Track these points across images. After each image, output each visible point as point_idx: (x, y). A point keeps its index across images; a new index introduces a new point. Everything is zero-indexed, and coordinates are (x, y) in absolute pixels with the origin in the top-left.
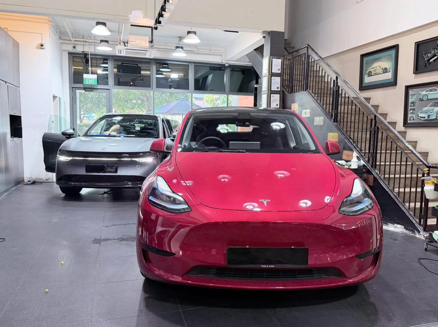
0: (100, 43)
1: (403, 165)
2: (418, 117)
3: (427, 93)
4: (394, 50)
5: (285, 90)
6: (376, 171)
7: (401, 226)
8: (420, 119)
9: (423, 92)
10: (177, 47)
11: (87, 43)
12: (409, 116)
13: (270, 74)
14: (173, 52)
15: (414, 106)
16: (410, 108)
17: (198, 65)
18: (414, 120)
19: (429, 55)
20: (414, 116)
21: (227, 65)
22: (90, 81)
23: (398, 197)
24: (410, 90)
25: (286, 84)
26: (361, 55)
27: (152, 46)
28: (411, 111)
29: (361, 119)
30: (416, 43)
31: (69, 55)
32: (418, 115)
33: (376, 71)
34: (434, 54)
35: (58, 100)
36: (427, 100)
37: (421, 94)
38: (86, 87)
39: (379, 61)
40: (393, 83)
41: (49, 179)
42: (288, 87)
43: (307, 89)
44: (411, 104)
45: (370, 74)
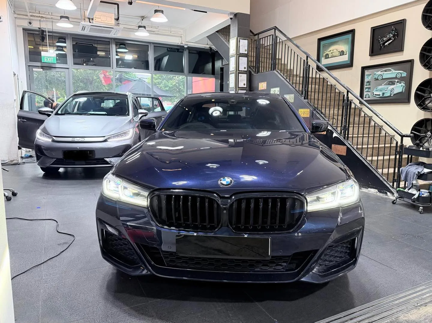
0: (60, 19)
1: (366, 137)
2: (373, 94)
3: (382, 73)
4: (351, 35)
5: (251, 71)
6: (349, 142)
7: (375, 190)
8: (375, 97)
9: (378, 73)
10: (140, 27)
11: (44, 19)
12: (365, 94)
13: (237, 55)
14: (136, 32)
15: (369, 85)
16: (365, 87)
17: (157, 46)
18: (369, 97)
19: (385, 39)
20: (369, 94)
21: (186, 46)
22: (49, 59)
23: (371, 164)
24: (366, 71)
25: (252, 65)
26: (318, 39)
27: (118, 24)
28: (367, 90)
29: (324, 97)
30: (372, 28)
31: (23, 31)
32: (373, 93)
33: (333, 53)
34: (389, 38)
35: (17, 78)
36: (381, 80)
37: (377, 74)
38: (44, 65)
39: (336, 44)
40: (350, 65)
41: (14, 160)
42: (255, 68)
43: (275, 69)
44: (367, 83)
45: (327, 57)
